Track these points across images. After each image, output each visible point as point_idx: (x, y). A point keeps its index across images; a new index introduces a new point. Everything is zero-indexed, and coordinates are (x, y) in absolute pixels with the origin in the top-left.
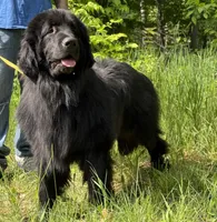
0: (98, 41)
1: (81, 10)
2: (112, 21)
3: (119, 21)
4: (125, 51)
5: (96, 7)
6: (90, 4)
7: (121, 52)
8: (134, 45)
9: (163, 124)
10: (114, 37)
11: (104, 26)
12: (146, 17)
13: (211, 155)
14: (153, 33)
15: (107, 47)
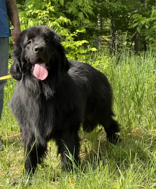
0: (67, 46)
1: (55, 23)
2: (78, 31)
3: (83, 31)
4: (87, 53)
5: (66, 20)
6: (61, 18)
7: (84, 54)
8: (94, 49)
9: (116, 108)
10: (79, 43)
11: (72, 35)
12: (101, 26)
13: (151, 131)
14: (107, 40)
15: (74, 50)
